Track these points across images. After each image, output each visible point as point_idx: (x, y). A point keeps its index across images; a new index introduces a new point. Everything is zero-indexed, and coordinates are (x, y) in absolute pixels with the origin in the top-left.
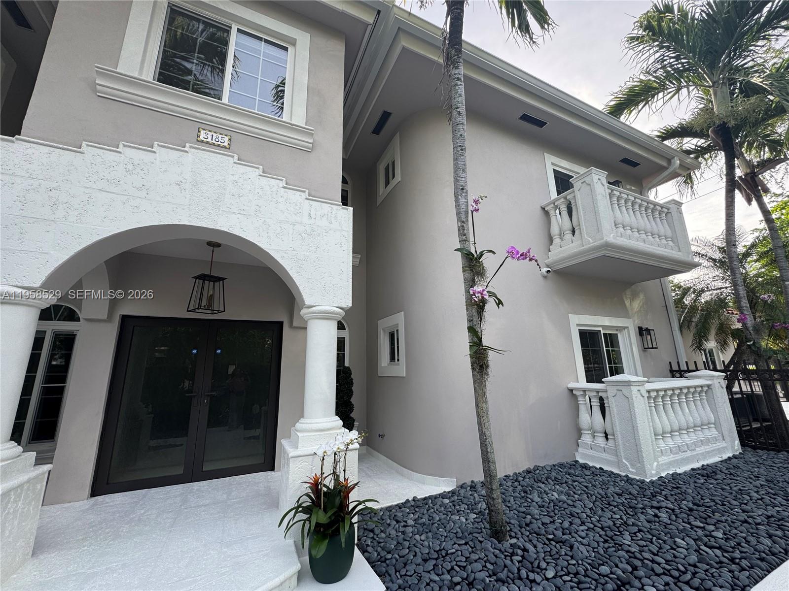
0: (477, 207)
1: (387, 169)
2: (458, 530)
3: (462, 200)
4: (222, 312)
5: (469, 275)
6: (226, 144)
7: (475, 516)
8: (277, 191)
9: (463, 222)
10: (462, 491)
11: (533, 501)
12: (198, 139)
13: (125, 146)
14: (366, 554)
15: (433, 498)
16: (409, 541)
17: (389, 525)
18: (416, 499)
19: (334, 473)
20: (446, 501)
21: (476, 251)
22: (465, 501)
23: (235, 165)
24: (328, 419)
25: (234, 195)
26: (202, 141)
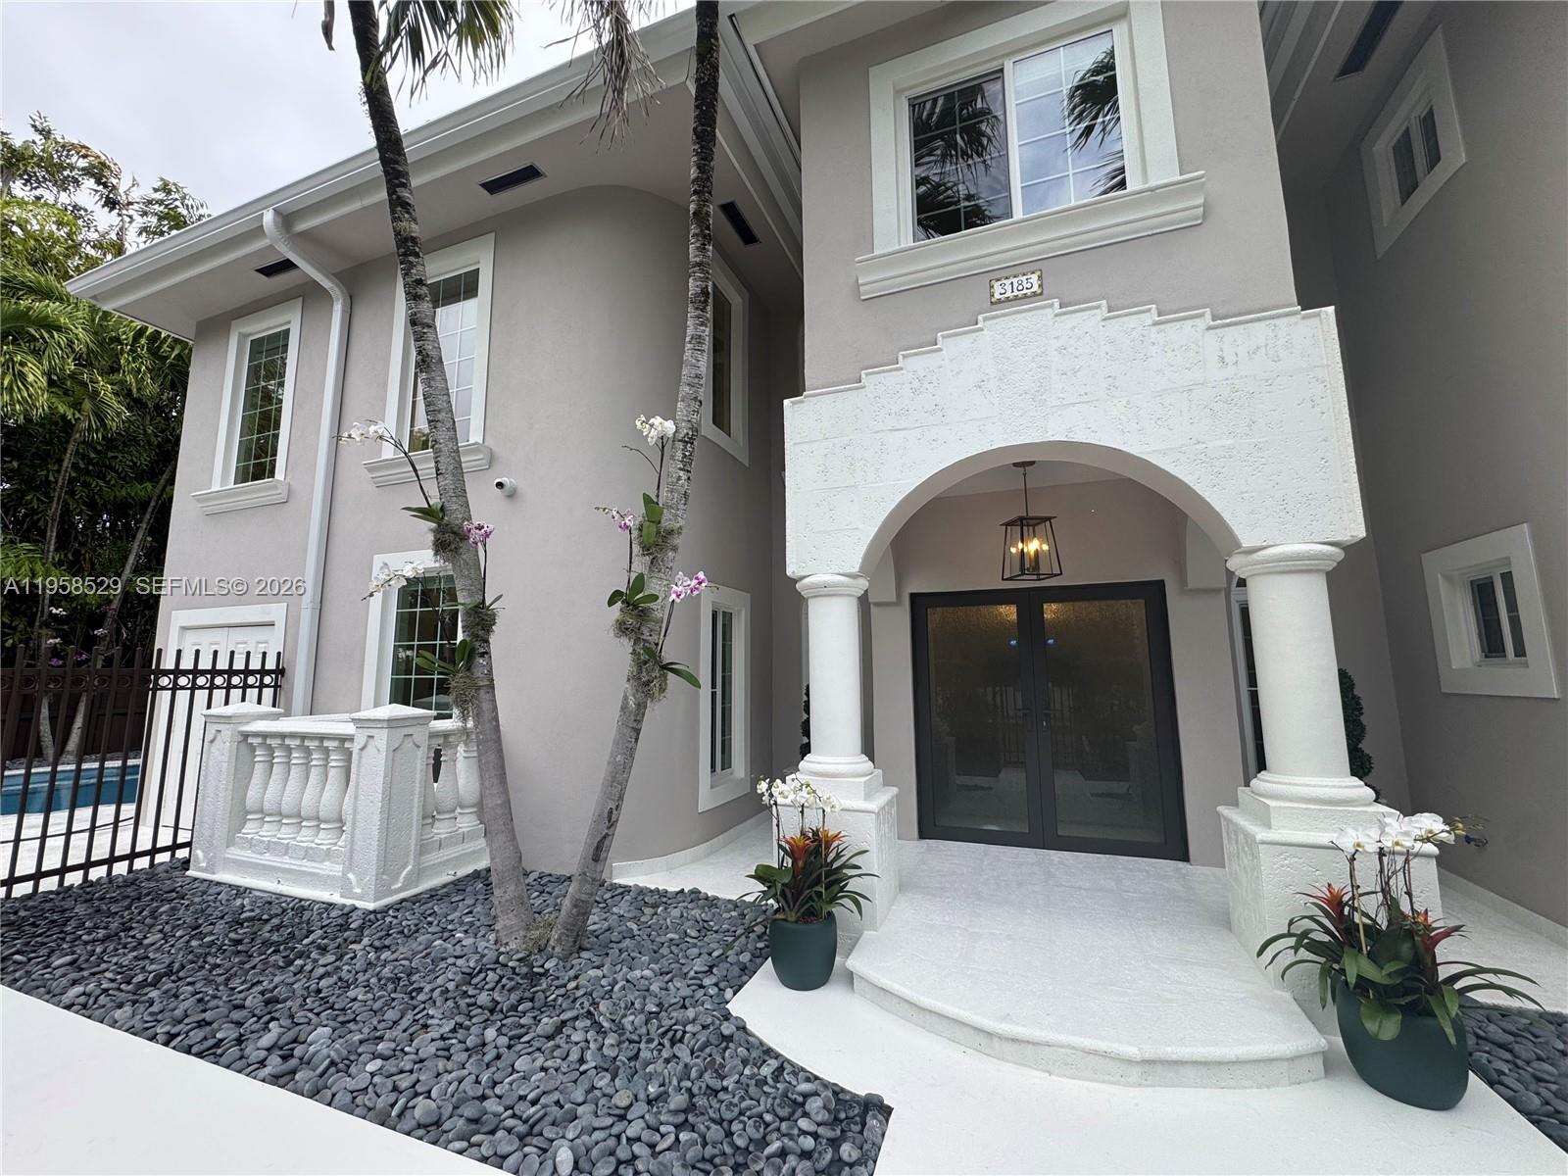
4: (1057, 575)
6: (1036, 288)
8: (1143, 336)
12: (993, 300)
13: (904, 357)
14: (1498, 1087)
19: (1385, 892)
23: (1057, 318)
25: (1065, 374)
26: (999, 301)
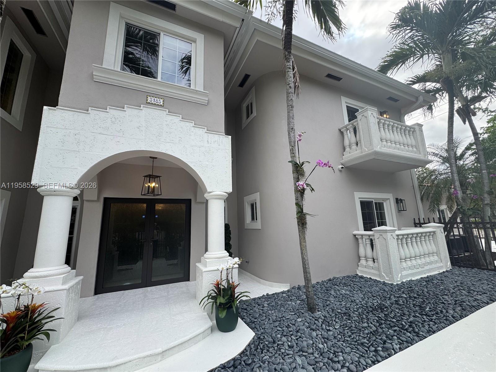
0: (300, 138)
1: (248, 107)
2: (291, 308)
3: (292, 135)
4: (160, 195)
5: (296, 175)
6: (162, 104)
7: (300, 302)
8: (190, 129)
9: (293, 147)
10: (293, 291)
11: (331, 295)
12: (147, 102)
13: (110, 108)
14: (243, 319)
15: (277, 294)
16: (265, 313)
17: (255, 307)
18: (268, 295)
19: (227, 279)
20: (284, 295)
21: (300, 162)
22: (294, 295)
23: (167, 115)
24: (221, 252)
25: (167, 133)
26: (149, 103)
